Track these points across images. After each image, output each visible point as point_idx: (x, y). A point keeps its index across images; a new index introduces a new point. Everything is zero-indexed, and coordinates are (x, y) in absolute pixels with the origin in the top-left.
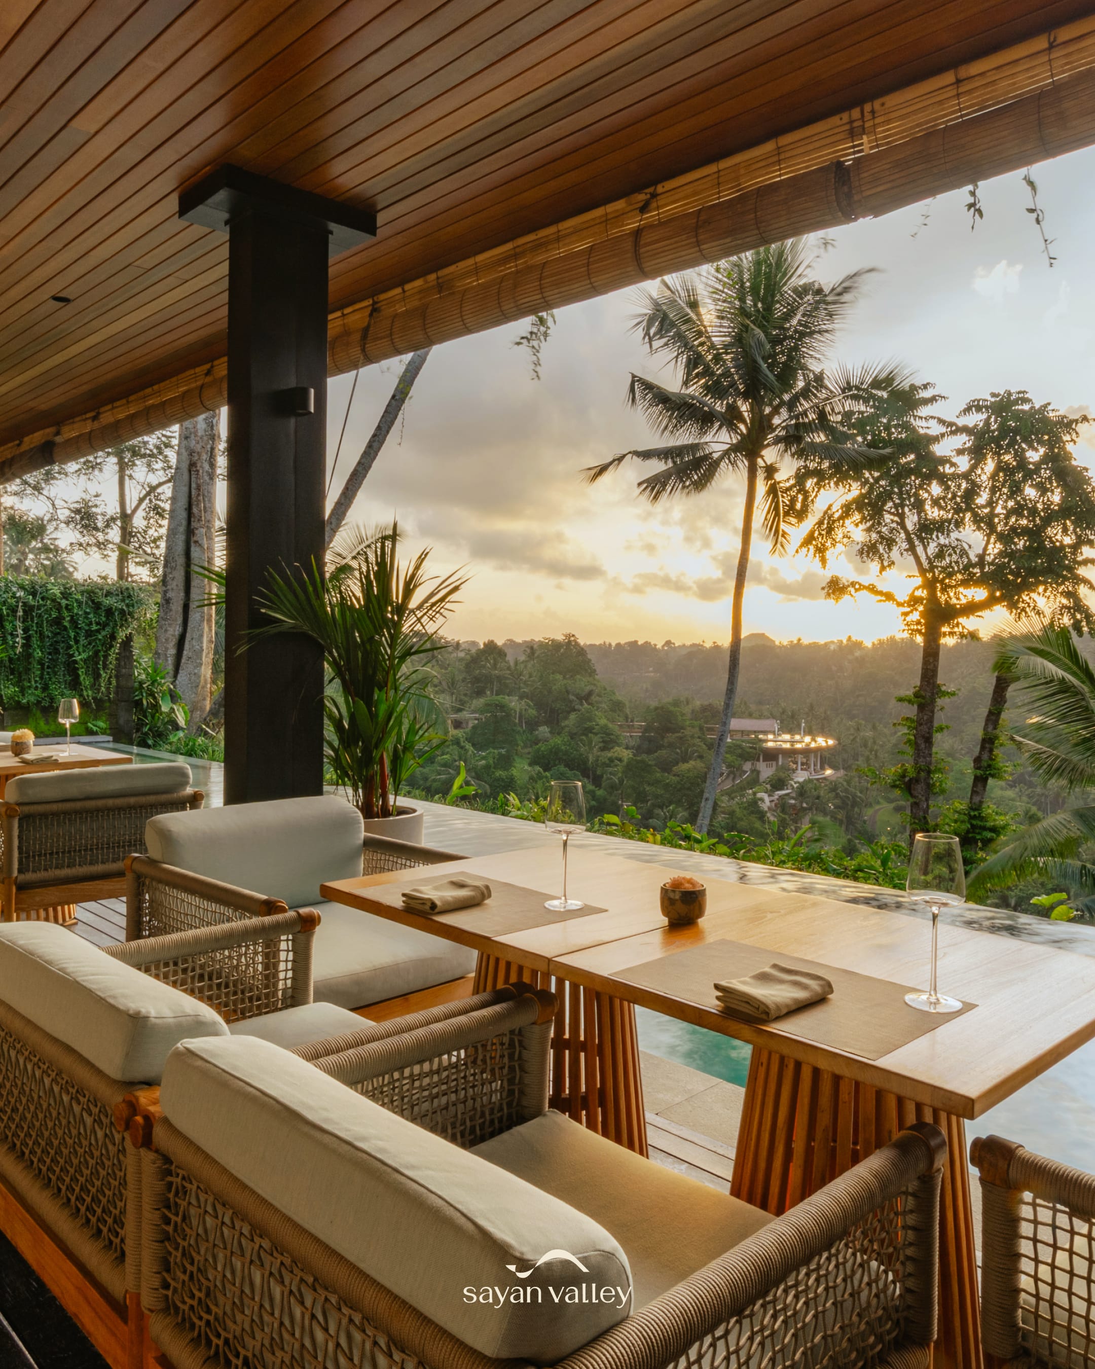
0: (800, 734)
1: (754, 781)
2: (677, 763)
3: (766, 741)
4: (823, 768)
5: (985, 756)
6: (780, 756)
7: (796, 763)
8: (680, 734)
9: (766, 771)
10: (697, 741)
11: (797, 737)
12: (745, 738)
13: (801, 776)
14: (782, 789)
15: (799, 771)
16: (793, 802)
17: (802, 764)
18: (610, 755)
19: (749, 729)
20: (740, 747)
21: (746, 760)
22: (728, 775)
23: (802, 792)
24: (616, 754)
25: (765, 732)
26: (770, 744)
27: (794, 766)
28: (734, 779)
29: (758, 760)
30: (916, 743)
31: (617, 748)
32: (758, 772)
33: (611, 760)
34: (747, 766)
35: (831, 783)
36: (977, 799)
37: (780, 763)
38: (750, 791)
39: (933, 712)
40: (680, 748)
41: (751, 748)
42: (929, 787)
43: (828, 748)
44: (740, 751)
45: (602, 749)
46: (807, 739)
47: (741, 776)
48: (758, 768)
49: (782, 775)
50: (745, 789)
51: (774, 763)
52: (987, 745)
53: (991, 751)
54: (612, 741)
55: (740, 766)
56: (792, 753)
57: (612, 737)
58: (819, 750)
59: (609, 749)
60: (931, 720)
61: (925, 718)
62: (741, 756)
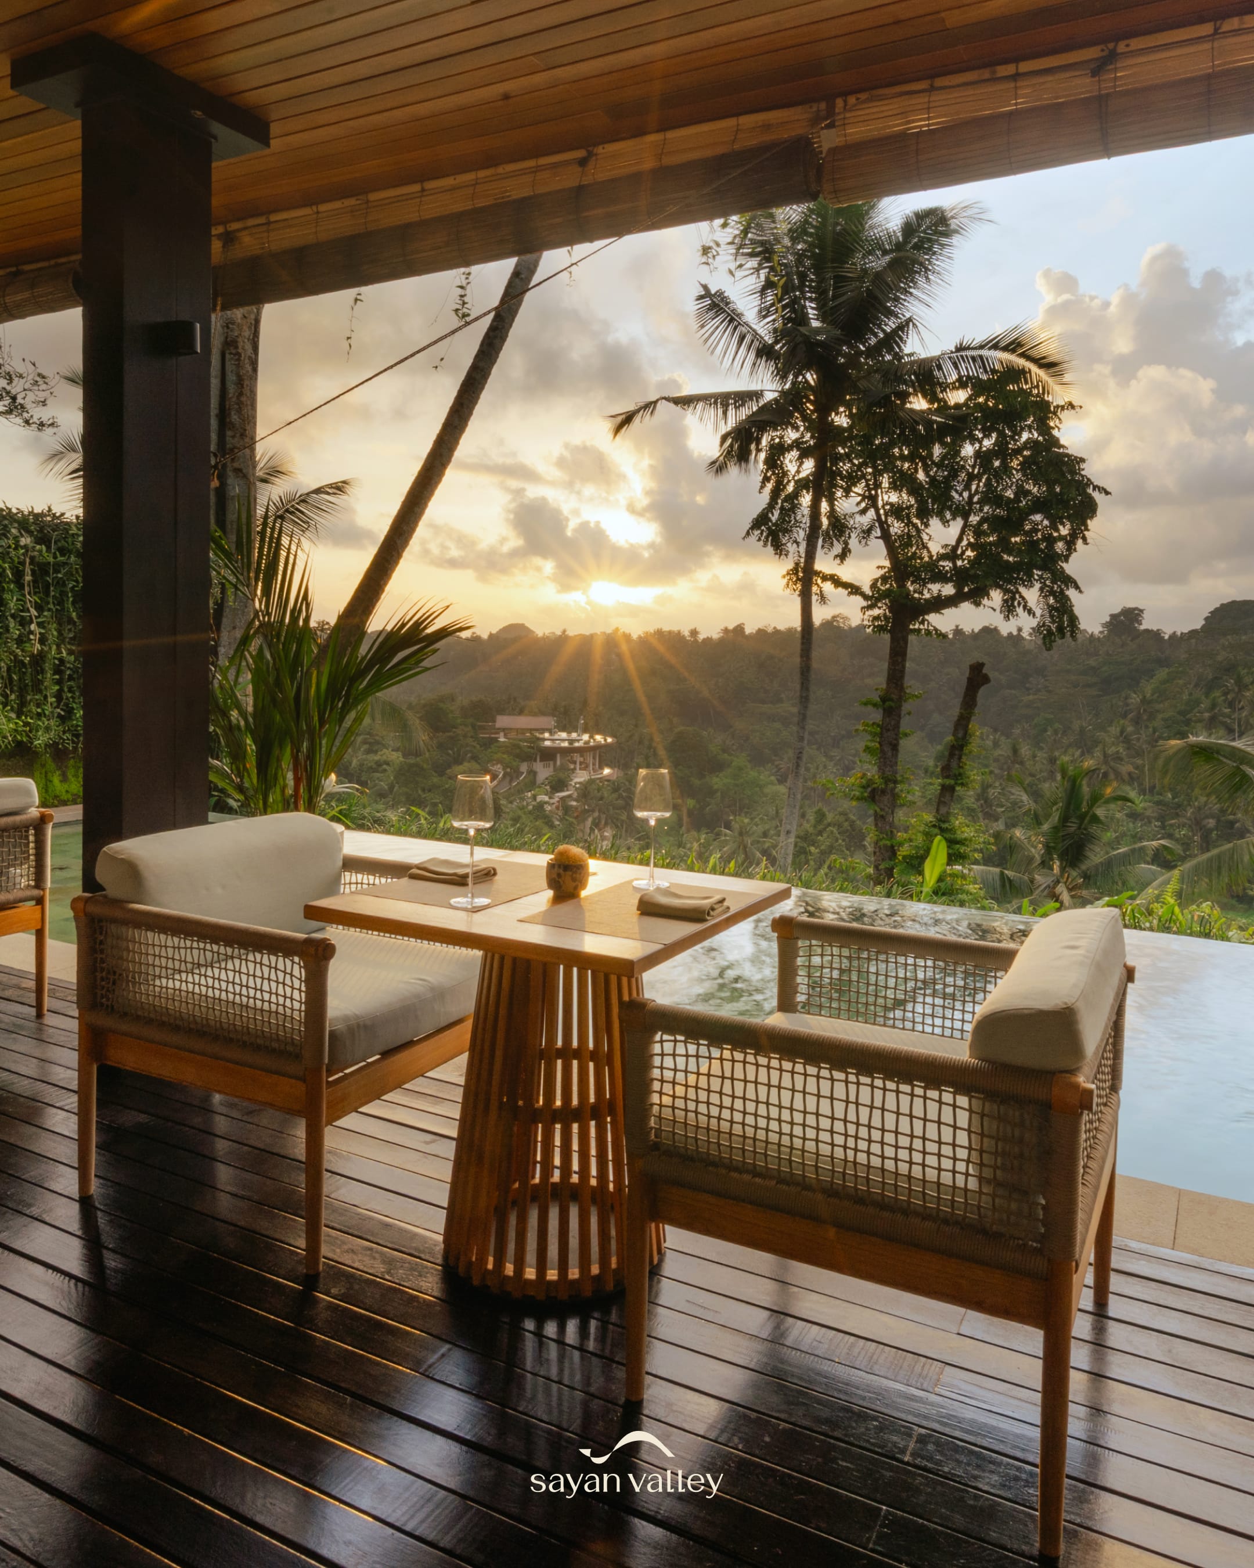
0: (576, 731)
1: (532, 783)
2: (450, 767)
3: (544, 739)
4: (601, 768)
5: (954, 764)
6: (558, 756)
7: (575, 763)
8: (451, 734)
9: (544, 772)
10: (470, 741)
11: (574, 735)
12: (520, 737)
13: (581, 777)
14: (562, 791)
15: (578, 771)
16: (574, 803)
17: (581, 763)
18: (377, 758)
19: (524, 727)
20: (518, 746)
21: (523, 760)
22: (504, 776)
23: (585, 792)
24: (384, 757)
25: (543, 731)
26: (547, 743)
27: (572, 766)
28: (511, 781)
29: (535, 760)
30: (882, 751)
31: (385, 750)
32: (535, 773)
33: (379, 764)
34: (524, 767)
35: (614, 783)
36: (943, 810)
37: (558, 763)
38: (529, 794)
39: (899, 716)
40: (452, 749)
41: (529, 747)
42: (895, 796)
43: (607, 746)
44: (518, 751)
45: (369, 752)
46: (586, 737)
47: (518, 778)
48: (534, 768)
49: (562, 775)
50: (523, 792)
51: (551, 763)
52: (957, 752)
53: (960, 758)
54: (378, 743)
55: (518, 767)
56: (570, 751)
57: (377, 738)
58: (598, 747)
59: (376, 752)
60: (897, 726)
61: (893, 723)
62: (517, 756)
